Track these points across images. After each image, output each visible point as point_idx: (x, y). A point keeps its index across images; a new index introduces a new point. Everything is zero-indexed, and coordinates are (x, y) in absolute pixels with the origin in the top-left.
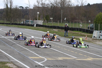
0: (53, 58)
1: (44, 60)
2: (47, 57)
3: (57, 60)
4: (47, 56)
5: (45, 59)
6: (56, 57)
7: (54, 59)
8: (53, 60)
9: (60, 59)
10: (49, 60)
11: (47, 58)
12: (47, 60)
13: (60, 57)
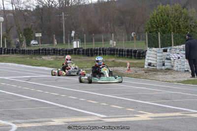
0: (36, 122)
1: (11, 129)
2: (18, 121)
3: (49, 126)
4: (18, 119)
5: (11, 126)
6: (43, 120)
7: (40, 125)
8: (35, 128)
9: (57, 122)
10: (24, 128)
11: (18, 123)
12: (19, 128)
13: (58, 117)
